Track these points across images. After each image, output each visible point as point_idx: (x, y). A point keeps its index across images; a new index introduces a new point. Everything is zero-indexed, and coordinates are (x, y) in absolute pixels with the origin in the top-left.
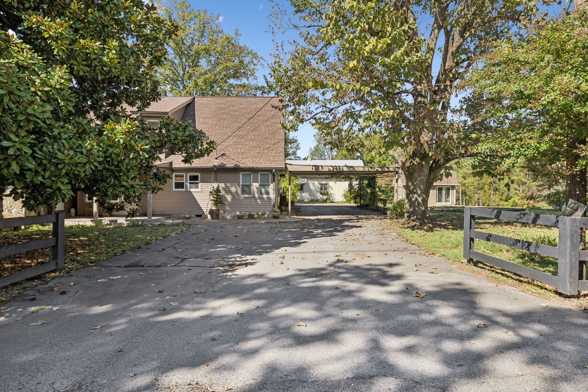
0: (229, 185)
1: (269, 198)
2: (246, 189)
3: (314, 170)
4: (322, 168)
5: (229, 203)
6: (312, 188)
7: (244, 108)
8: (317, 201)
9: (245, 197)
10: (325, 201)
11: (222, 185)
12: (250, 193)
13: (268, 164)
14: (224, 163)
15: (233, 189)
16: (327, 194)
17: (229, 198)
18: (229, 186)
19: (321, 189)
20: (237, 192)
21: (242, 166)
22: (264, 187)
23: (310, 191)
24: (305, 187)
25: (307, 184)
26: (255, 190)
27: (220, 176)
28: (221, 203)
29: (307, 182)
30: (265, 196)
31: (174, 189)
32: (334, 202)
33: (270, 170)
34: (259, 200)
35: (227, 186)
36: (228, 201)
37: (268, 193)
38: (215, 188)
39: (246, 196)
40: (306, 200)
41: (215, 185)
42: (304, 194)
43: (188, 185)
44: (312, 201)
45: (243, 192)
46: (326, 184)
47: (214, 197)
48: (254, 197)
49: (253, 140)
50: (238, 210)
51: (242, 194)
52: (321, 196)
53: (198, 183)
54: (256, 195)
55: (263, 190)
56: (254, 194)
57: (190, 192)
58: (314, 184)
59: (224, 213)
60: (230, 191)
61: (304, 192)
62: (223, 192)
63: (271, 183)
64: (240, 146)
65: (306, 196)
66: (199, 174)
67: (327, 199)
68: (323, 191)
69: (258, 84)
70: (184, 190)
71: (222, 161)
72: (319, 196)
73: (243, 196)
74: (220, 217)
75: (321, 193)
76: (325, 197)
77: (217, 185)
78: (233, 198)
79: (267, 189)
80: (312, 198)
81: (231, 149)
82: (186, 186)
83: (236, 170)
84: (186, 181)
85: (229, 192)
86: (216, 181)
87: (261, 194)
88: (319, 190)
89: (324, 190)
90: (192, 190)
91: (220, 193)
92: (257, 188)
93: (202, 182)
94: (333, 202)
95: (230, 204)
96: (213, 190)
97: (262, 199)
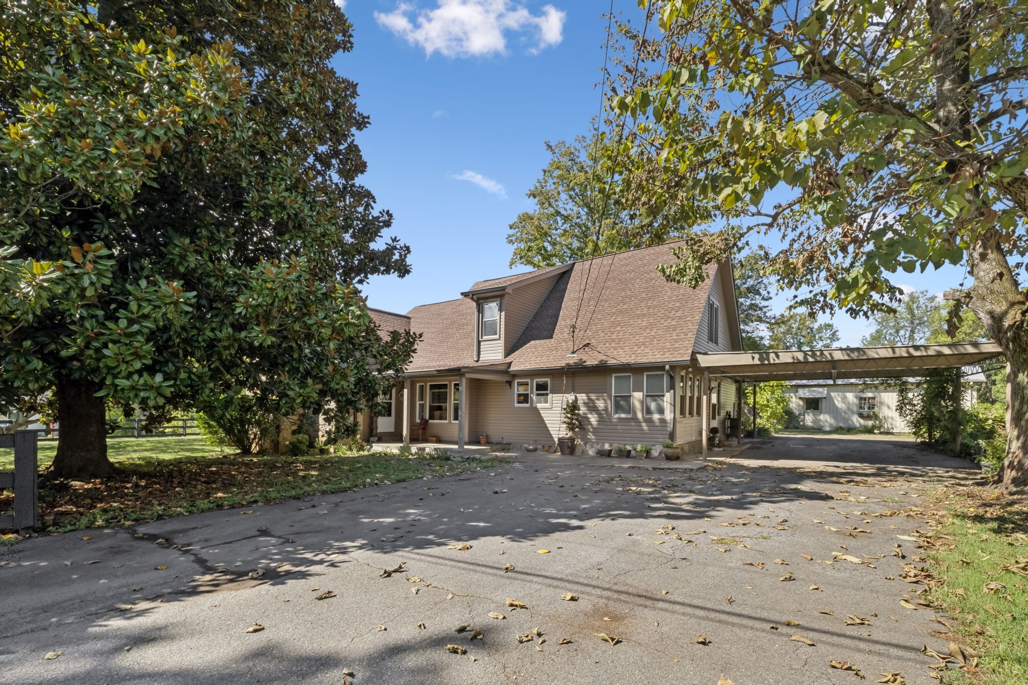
0: (593, 396)
1: (663, 421)
2: (622, 403)
3: (757, 362)
4: (778, 357)
5: (593, 428)
6: (839, 404)
7: (645, 265)
8: (850, 430)
9: (619, 419)
10: (870, 431)
11: (582, 397)
12: (628, 412)
13: (658, 356)
14: (584, 359)
15: (600, 404)
16: (876, 417)
17: (593, 419)
18: (594, 398)
19: (861, 408)
20: (606, 409)
21: (611, 362)
22: (655, 400)
23: (834, 412)
24: (823, 405)
25: (828, 398)
26: (638, 405)
27: (580, 381)
28: (581, 426)
29: (828, 393)
30: (656, 417)
31: (517, 405)
32: (892, 434)
33: (659, 367)
34: (643, 424)
35: (590, 399)
36: (591, 425)
37: (661, 411)
38: (570, 401)
39: (623, 416)
40: (828, 429)
41: (571, 397)
42: (822, 417)
43: (534, 398)
44: (838, 430)
45: (618, 408)
46: (874, 398)
47: (567, 417)
48: (635, 419)
49: (644, 315)
50: (607, 441)
51: (616, 412)
52: (862, 421)
53: (547, 395)
54: (640, 415)
55: (653, 406)
56: (635, 413)
57: (536, 409)
58: (844, 399)
59: (585, 444)
60: (596, 407)
61: (821, 413)
62: (583, 410)
63: (668, 391)
64: (618, 328)
65: (826, 419)
66: (548, 380)
67: (874, 427)
68: (866, 411)
69: (708, 229)
70: (528, 405)
71: (581, 356)
72: (857, 421)
73: (617, 416)
74: (578, 451)
75: (861, 416)
76: (870, 423)
77: (573, 398)
78: (601, 420)
79: (661, 403)
80: (841, 425)
81: (602, 335)
82: (532, 399)
83: (603, 370)
84: (532, 393)
85: (592, 407)
86: (574, 390)
87: (649, 411)
88: (855, 409)
89: (868, 409)
90: (539, 406)
91: (579, 410)
92: (642, 402)
93: (553, 392)
94: (888, 433)
95: (596, 431)
96: (568, 405)
97: (649, 421)
